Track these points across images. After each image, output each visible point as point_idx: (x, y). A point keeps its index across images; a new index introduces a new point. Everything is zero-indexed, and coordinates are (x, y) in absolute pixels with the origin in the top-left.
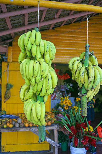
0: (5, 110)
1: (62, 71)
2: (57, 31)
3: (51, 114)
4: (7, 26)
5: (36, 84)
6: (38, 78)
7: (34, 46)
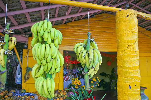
0: (25, 89)
1: (74, 58)
2: (69, 25)
3: (64, 92)
4: (27, 20)
5: (47, 64)
6: (49, 59)
7: (46, 32)
